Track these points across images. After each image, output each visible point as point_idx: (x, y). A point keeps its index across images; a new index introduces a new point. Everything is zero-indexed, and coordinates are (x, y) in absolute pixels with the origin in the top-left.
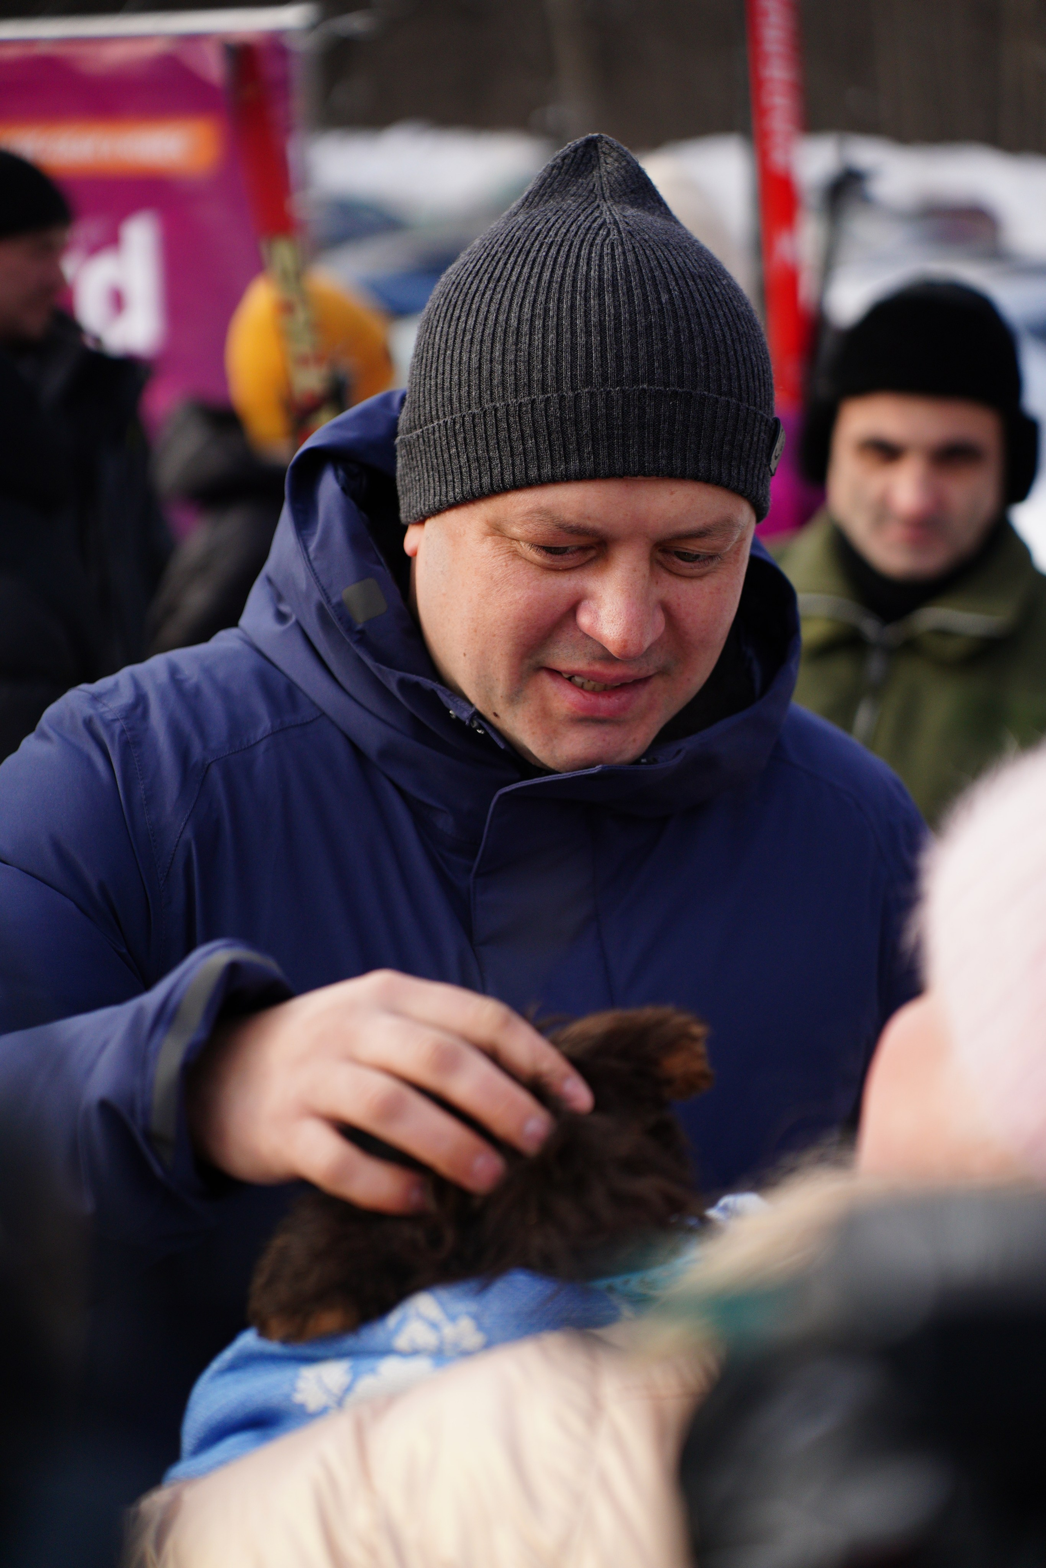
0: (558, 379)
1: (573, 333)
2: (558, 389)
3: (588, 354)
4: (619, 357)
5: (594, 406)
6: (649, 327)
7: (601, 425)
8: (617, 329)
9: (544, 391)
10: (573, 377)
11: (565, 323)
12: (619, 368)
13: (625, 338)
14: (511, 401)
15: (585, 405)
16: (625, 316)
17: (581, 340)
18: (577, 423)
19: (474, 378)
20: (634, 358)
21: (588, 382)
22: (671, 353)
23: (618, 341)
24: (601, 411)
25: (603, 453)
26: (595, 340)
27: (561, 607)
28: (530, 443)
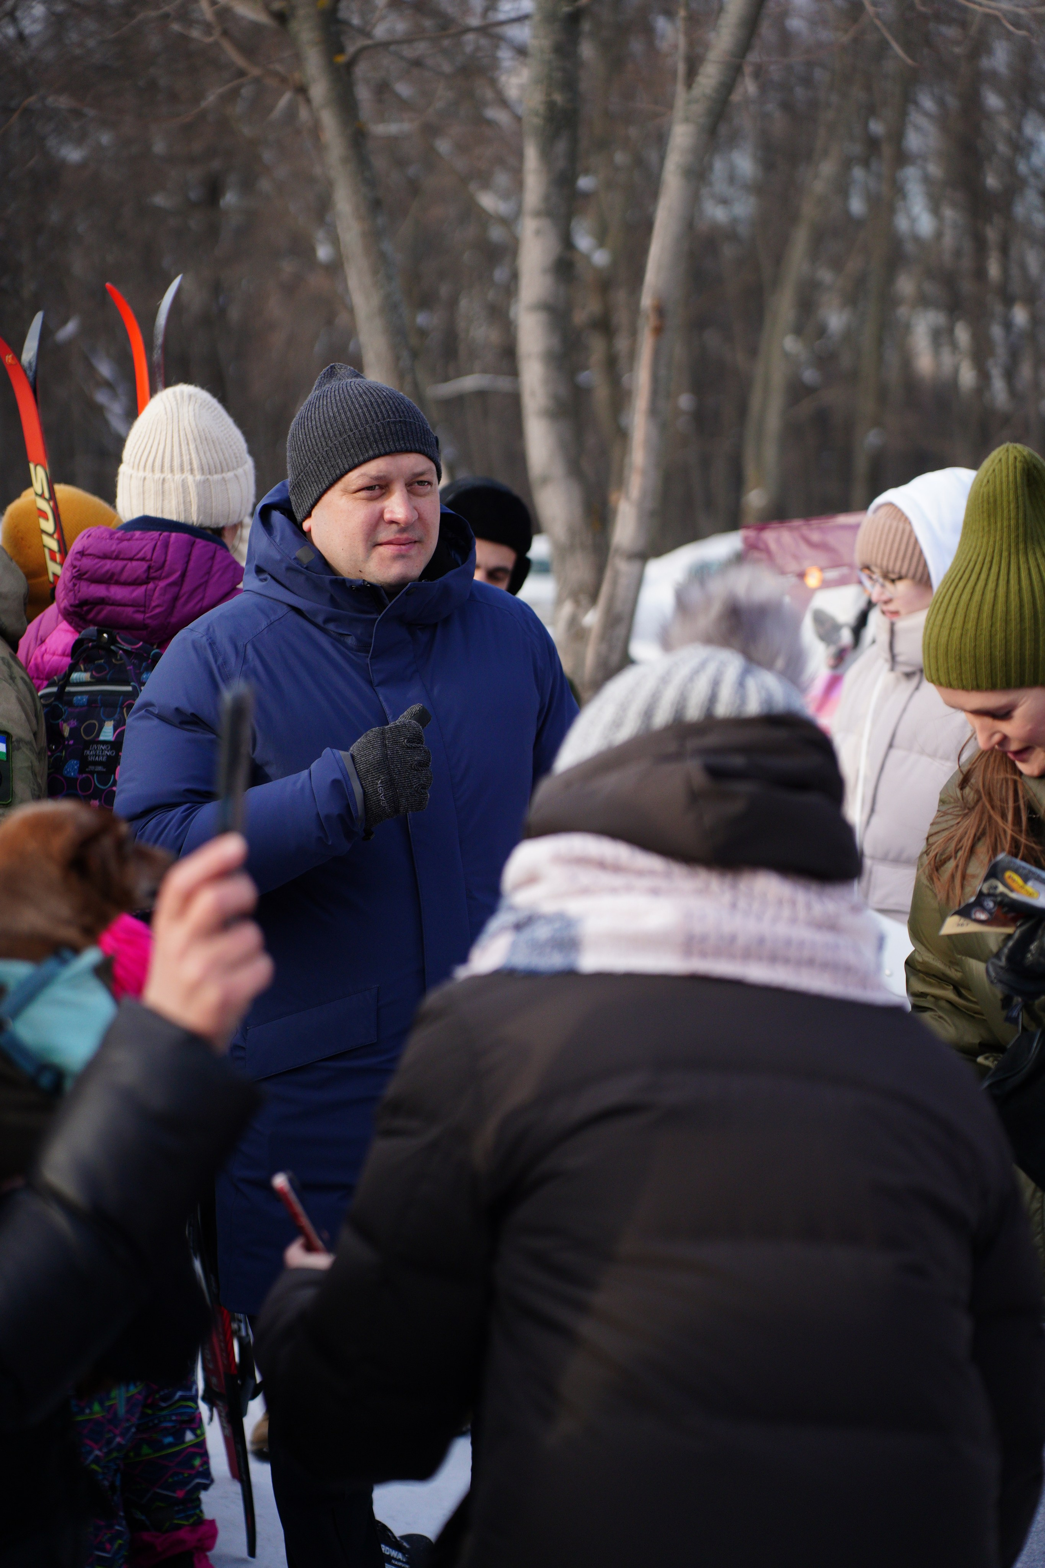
0: (356, 425)
1: (356, 410)
2: (357, 428)
3: (364, 415)
4: (376, 413)
5: (372, 430)
6: (383, 402)
7: (377, 436)
8: (372, 404)
9: (351, 431)
10: (361, 423)
11: (352, 408)
12: (377, 416)
13: (376, 407)
14: (341, 439)
15: (369, 431)
16: (373, 400)
17: (360, 411)
18: (368, 438)
19: (323, 439)
20: (381, 412)
21: (367, 423)
22: (394, 409)
23: (374, 408)
24: (376, 431)
25: (380, 446)
26: (365, 409)
27: (377, 515)
28: (352, 451)
